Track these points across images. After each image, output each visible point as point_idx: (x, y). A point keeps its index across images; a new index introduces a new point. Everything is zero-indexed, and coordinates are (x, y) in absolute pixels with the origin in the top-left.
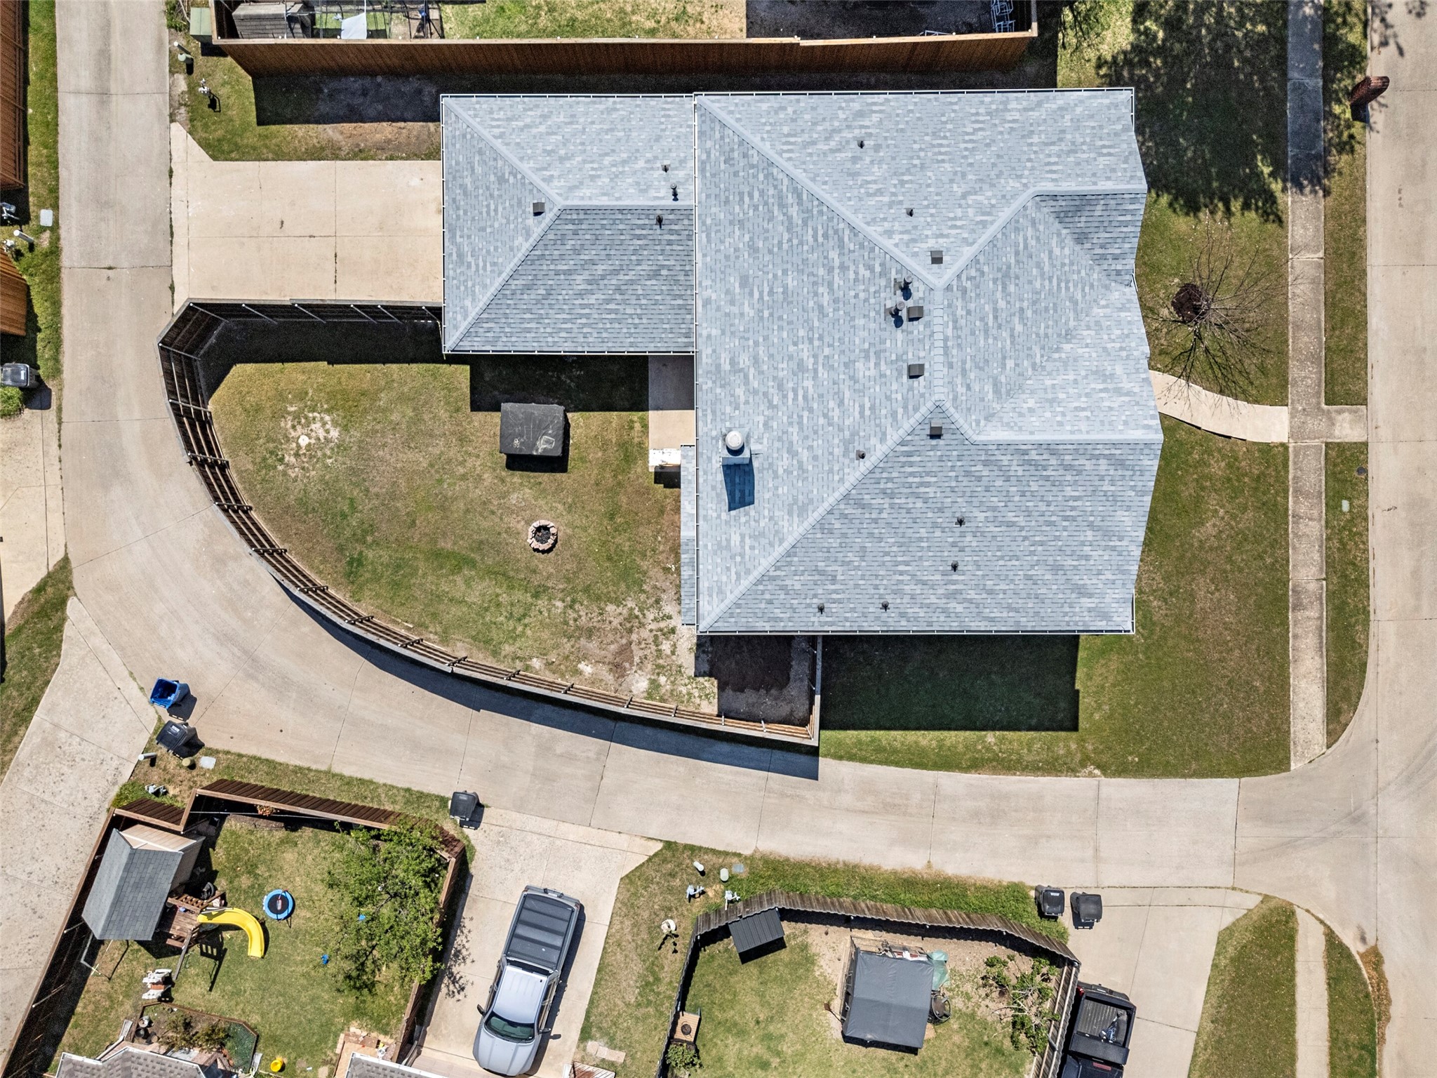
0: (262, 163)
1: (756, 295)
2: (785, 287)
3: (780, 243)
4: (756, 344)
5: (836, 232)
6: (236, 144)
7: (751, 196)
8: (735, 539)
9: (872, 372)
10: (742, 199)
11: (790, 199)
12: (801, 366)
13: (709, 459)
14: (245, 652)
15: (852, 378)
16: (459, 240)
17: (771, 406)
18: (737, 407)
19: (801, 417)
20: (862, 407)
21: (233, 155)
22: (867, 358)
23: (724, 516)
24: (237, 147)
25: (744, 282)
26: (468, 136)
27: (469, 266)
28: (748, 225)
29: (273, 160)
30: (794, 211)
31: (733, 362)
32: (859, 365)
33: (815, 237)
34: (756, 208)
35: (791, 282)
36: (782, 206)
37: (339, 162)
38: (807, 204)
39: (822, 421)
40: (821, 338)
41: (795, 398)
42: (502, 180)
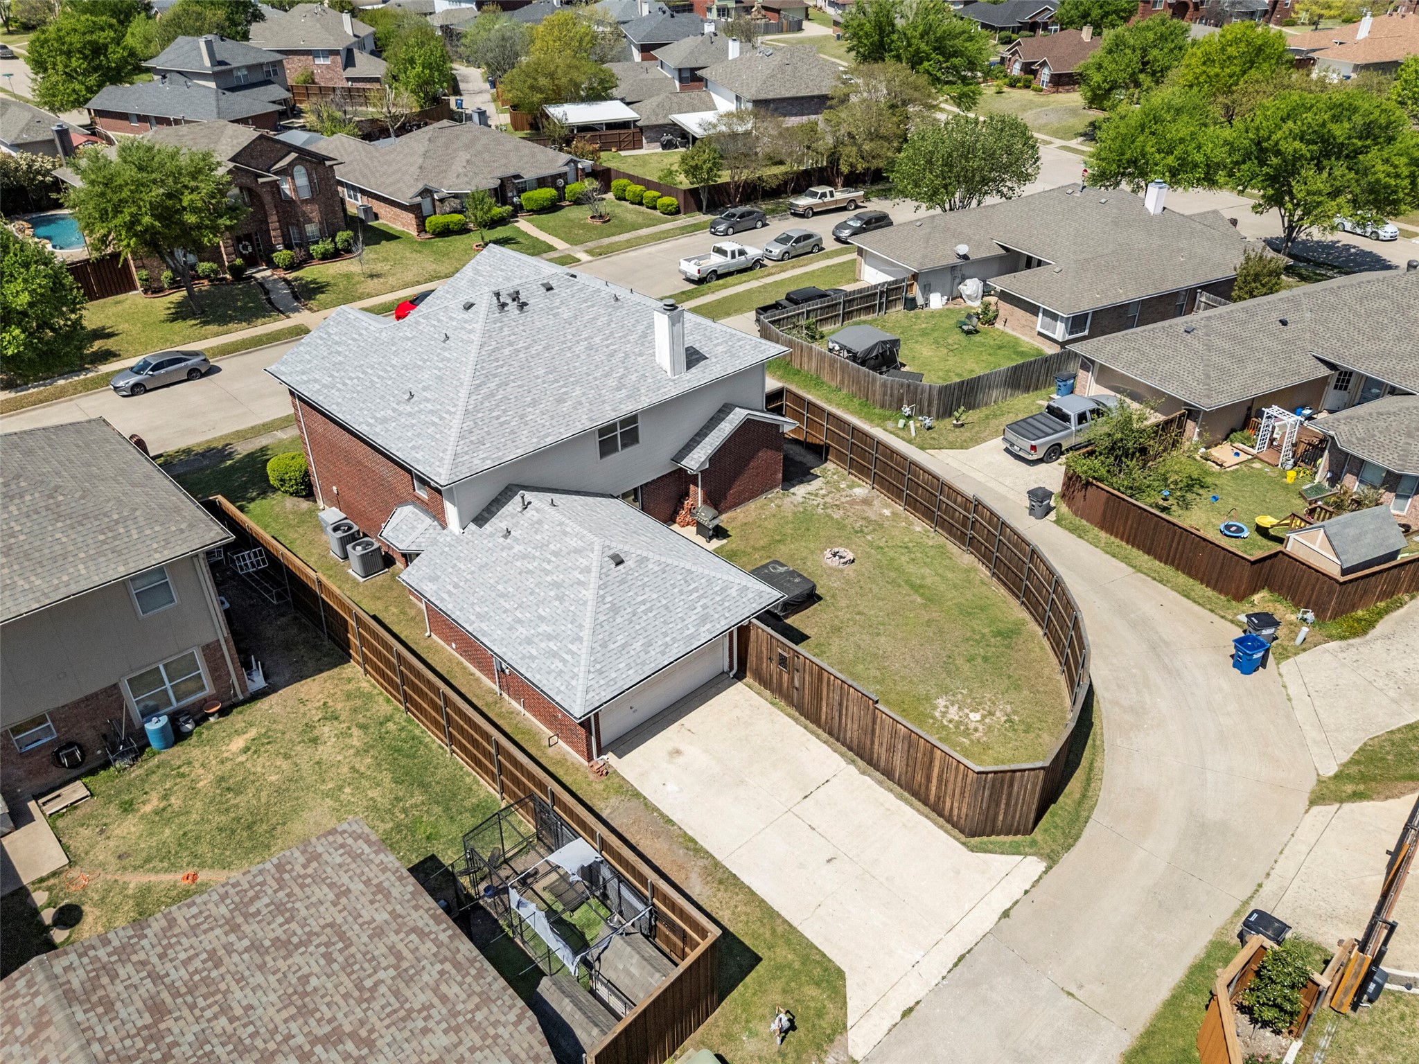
0: (795, 924)
1: (564, 390)
2: (547, 373)
3: (520, 386)
4: (596, 379)
5: (490, 355)
6: (803, 964)
7: (498, 418)
8: (720, 349)
9: (564, 308)
10: (506, 422)
11: (484, 390)
12: (590, 348)
13: (689, 381)
14: (1159, 656)
15: (575, 317)
16: (692, 630)
17: (627, 356)
18: (644, 376)
19: (620, 338)
20: (589, 307)
21: (818, 957)
22: (558, 314)
23: (714, 360)
24: (805, 960)
25: (560, 401)
26: (598, 666)
27: (705, 607)
28: (520, 412)
29: (779, 915)
30: (492, 386)
31: (619, 389)
32: (565, 316)
33: (502, 366)
34: (505, 411)
35: (541, 372)
36: (492, 395)
37: (719, 857)
38: (482, 378)
39: (613, 325)
40: (564, 343)
41: (611, 344)
42: (615, 610)
